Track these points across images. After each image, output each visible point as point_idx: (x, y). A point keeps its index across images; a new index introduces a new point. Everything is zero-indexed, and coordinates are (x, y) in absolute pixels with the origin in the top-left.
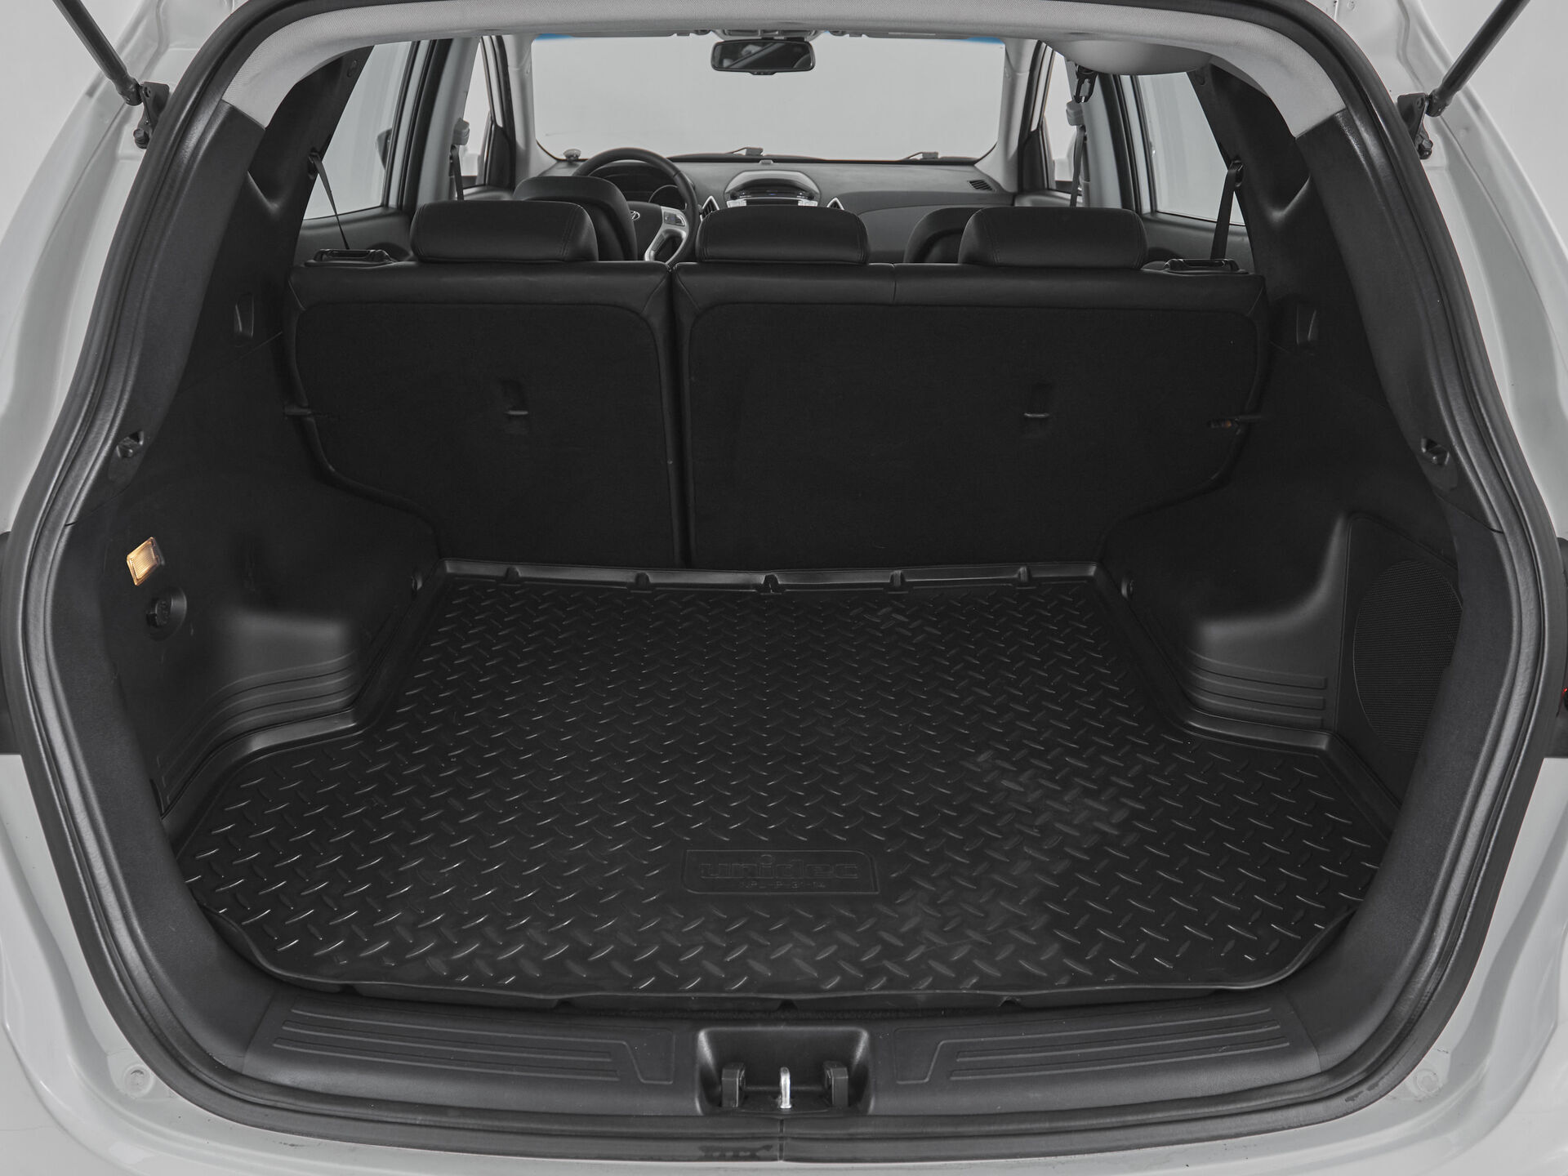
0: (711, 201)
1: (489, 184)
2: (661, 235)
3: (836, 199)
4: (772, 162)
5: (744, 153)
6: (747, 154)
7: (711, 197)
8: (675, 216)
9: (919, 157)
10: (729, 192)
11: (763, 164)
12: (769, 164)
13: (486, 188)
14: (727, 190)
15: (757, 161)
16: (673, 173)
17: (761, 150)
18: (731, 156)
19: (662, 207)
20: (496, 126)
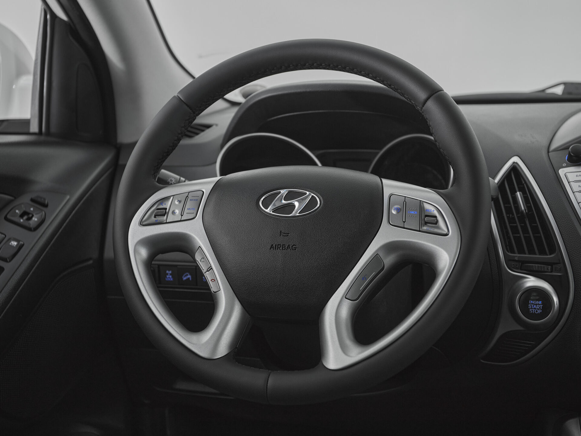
0: (515, 169)
1: (48, 133)
2: (376, 258)
5: (558, 91)
7: (516, 159)
8: (421, 204)
13: (42, 138)
14: (556, 144)
16: (421, 95)
19: (384, 181)
20: (54, 16)
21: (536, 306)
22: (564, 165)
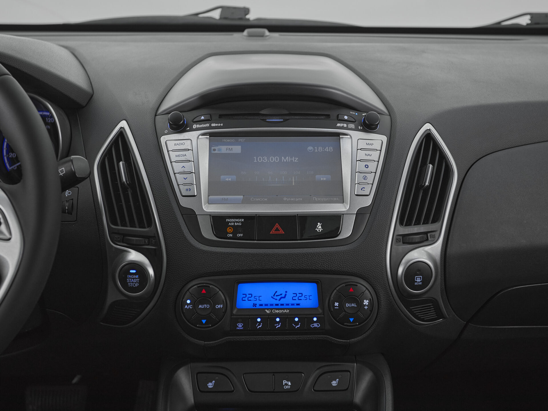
3: (428, 126)
4: (267, 33)
5: (216, 15)
6: (222, 17)
7: (123, 124)
9: (525, 21)
10: (167, 112)
11: (250, 35)
12: (262, 36)
14: (167, 105)
15: (240, 29)
17: (246, 11)
18: (195, 20)
21: (134, 281)
22: (166, 132)
